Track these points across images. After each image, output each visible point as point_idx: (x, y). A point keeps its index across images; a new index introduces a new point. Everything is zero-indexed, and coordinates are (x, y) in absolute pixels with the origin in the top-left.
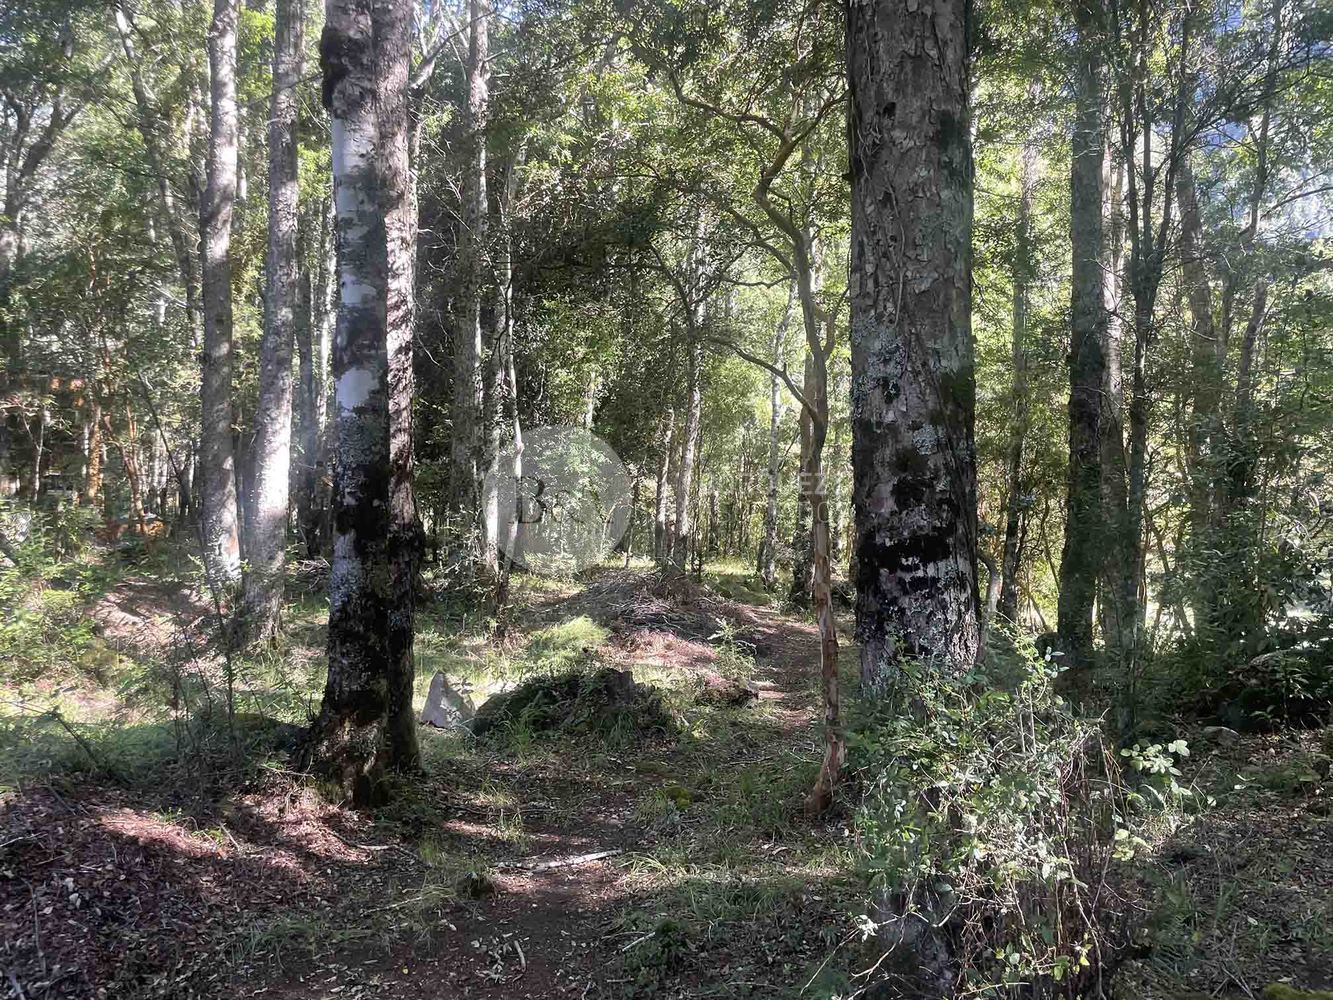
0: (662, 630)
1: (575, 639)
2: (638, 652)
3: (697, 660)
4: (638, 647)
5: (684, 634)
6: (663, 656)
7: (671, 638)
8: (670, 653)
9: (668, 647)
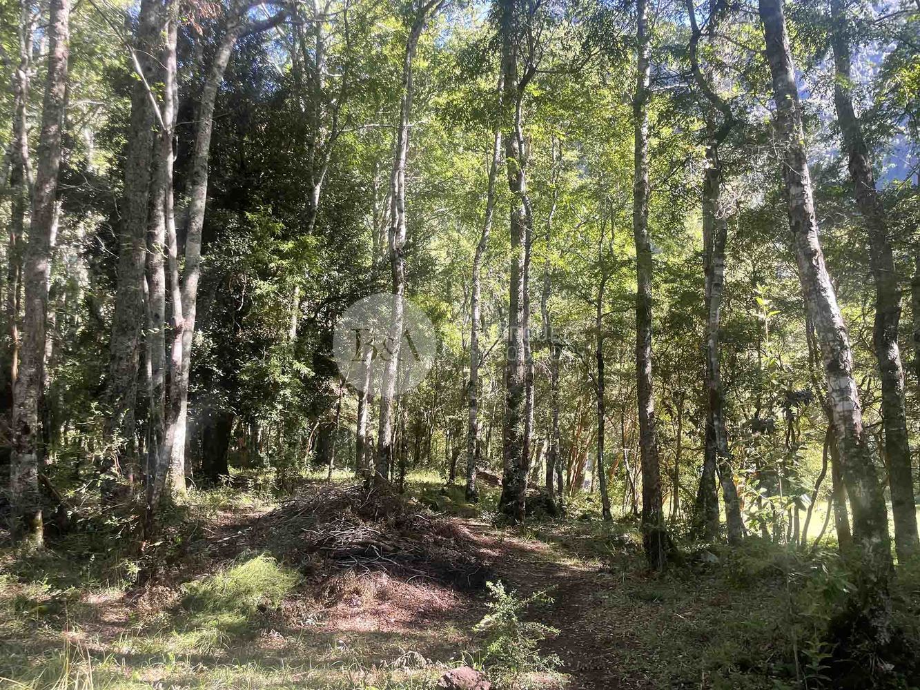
0: (373, 568)
1: (249, 592)
2: (341, 606)
3: (424, 615)
4: (340, 597)
5: (400, 574)
6: (376, 613)
7: (384, 579)
8: (385, 606)
9: (382, 596)
